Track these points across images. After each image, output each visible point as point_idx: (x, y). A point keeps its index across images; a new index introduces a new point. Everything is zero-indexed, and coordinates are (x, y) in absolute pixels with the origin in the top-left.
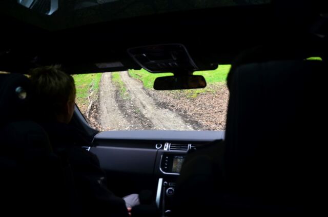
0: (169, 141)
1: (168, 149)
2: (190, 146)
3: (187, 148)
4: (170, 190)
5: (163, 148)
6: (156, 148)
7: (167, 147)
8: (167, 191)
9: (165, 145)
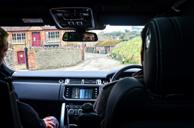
0: (69, 78)
1: (68, 83)
2: (83, 80)
3: (81, 82)
4: (71, 111)
5: (64, 82)
6: (59, 83)
7: (67, 82)
8: (69, 111)
9: (66, 80)
